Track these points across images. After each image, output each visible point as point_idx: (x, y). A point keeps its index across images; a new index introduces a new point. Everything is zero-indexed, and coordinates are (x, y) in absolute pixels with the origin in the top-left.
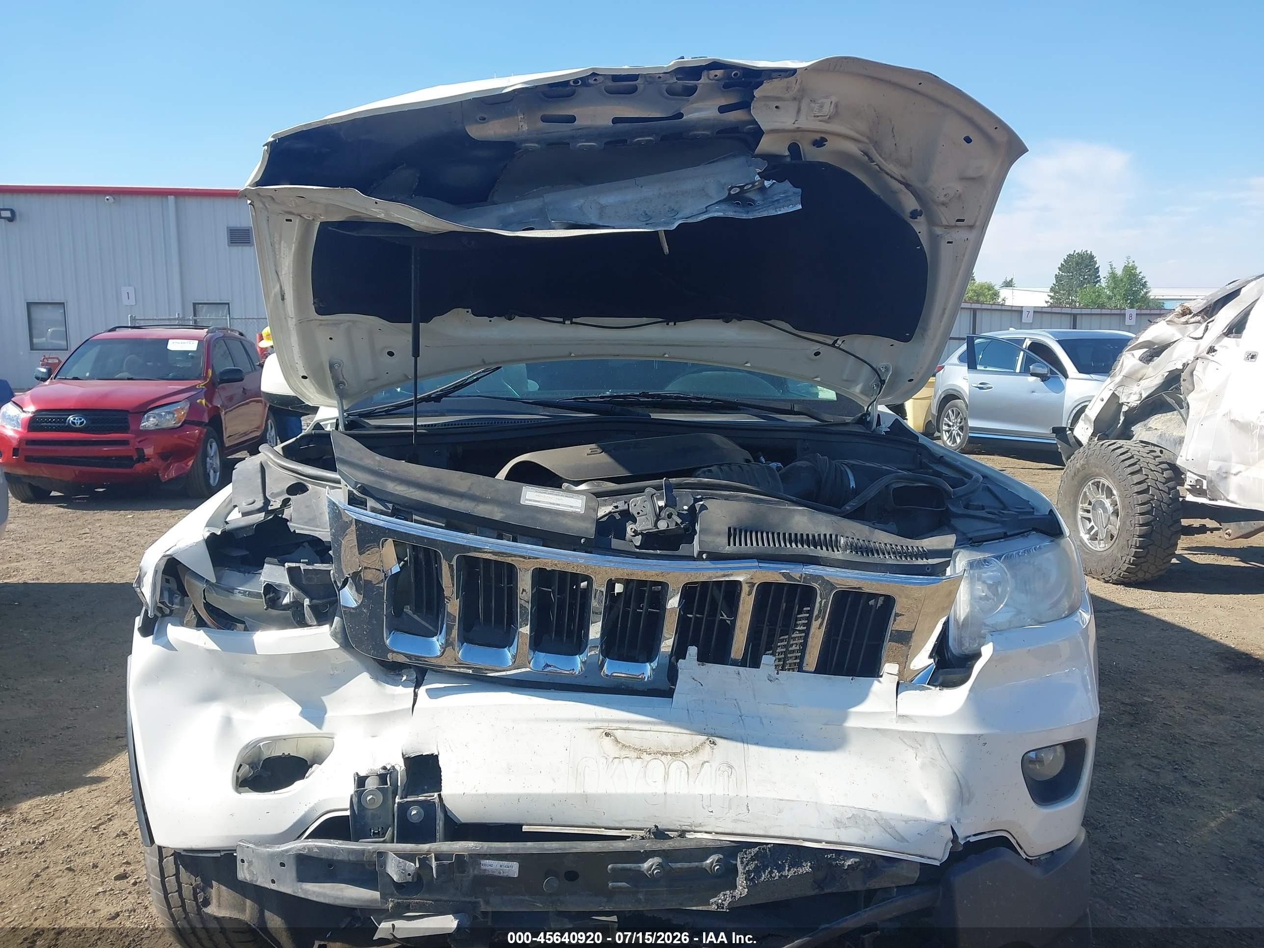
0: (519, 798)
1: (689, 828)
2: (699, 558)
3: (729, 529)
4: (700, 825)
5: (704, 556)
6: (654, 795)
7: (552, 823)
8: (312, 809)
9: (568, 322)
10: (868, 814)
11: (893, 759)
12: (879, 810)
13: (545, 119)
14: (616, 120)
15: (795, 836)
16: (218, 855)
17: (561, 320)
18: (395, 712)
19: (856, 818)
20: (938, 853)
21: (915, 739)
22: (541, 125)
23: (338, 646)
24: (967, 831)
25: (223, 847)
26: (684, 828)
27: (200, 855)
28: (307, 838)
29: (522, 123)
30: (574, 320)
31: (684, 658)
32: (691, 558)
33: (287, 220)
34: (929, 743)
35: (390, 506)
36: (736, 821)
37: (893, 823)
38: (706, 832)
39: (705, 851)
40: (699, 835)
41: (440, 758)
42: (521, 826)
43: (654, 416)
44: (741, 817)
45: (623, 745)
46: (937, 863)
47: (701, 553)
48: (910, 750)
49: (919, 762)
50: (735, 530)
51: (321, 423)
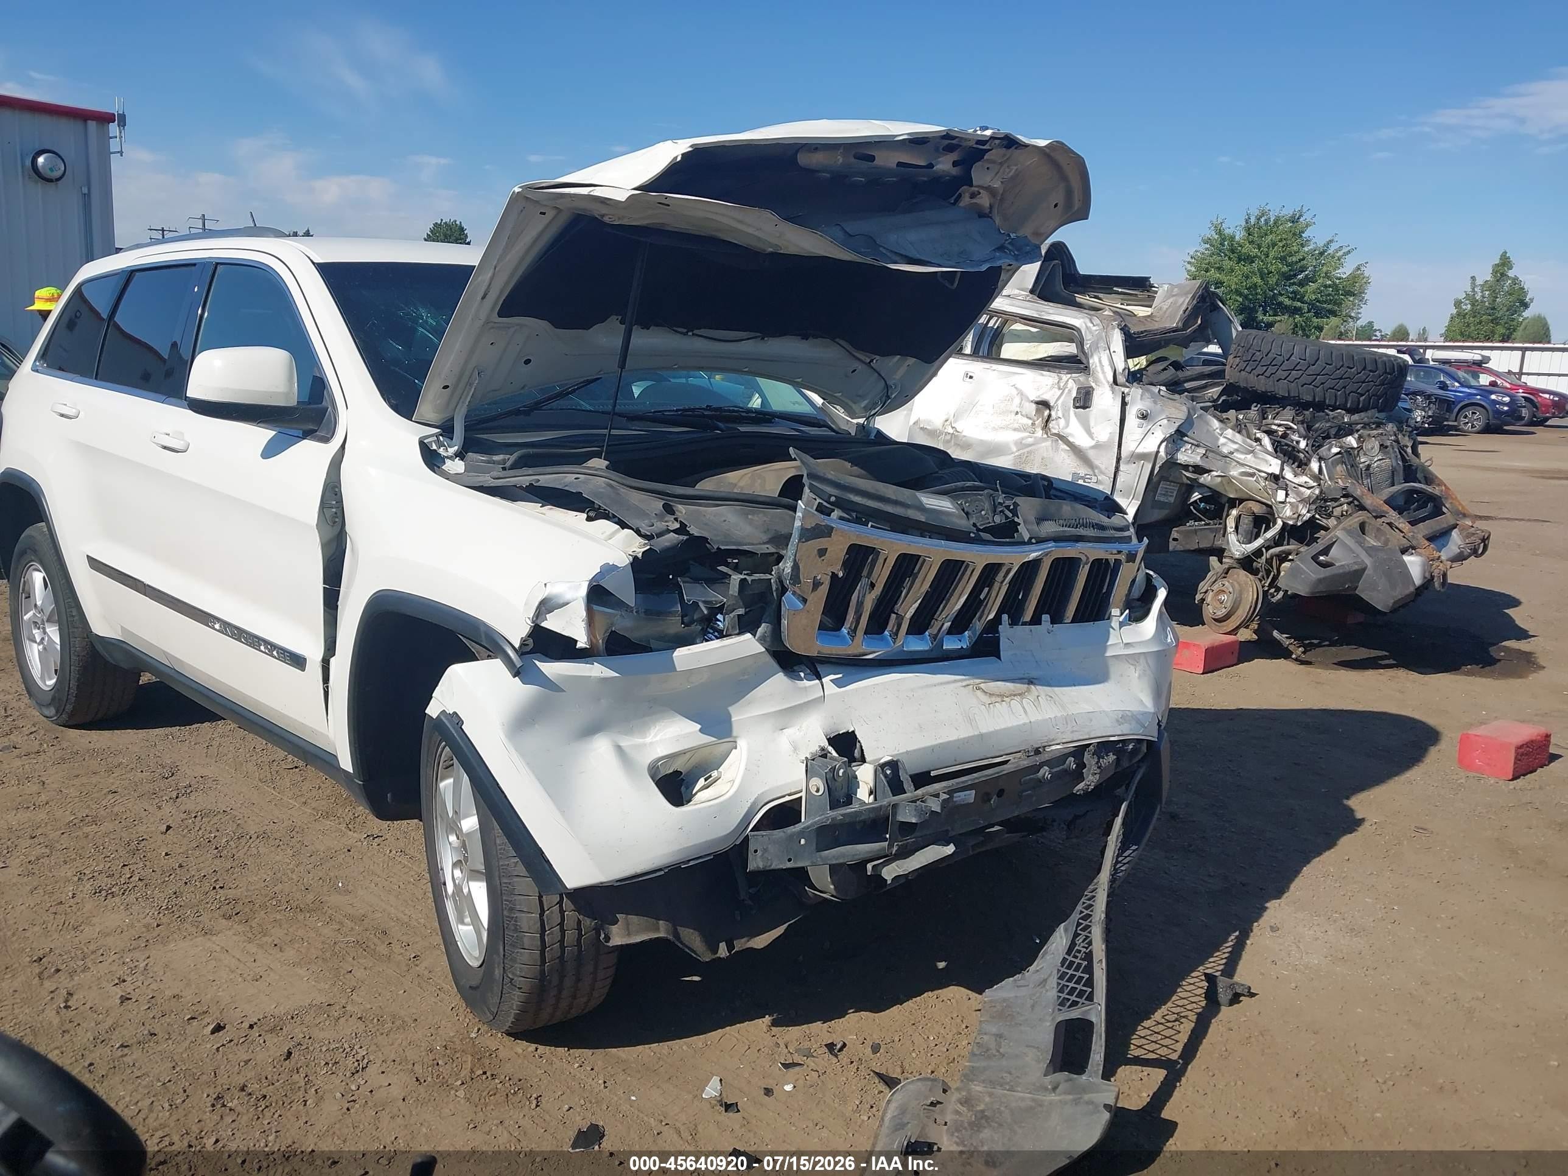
0: (932, 749)
1: (1046, 744)
2: (1029, 542)
3: (1036, 519)
4: (1053, 740)
5: (1034, 541)
6: (1024, 724)
7: (957, 763)
8: (754, 804)
9: (690, 334)
11: (1122, 675)
12: (1131, 710)
13: (856, 157)
14: (899, 164)
15: (1104, 735)
16: (662, 873)
17: (685, 330)
18: (809, 702)
19: (1124, 718)
20: (1154, 732)
21: (1133, 659)
22: (853, 160)
23: (764, 650)
25: (688, 857)
26: (1044, 744)
27: (641, 879)
28: (751, 831)
29: (839, 157)
30: (696, 332)
31: (1001, 624)
32: (1023, 543)
33: (541, 213)
34: (1142, 660)
35: (854, 515)
36: (1072, 732)
38: (1057, 744)
39: (1065, 756)
40: (1054, 748)
41: (856, 733)
42: (929, 772)
44: (1075, 729)
45: (990, 694)
46: (1155, 738)
47: (1030, 539)
48: (1131, 666)
49: (1137, 675)
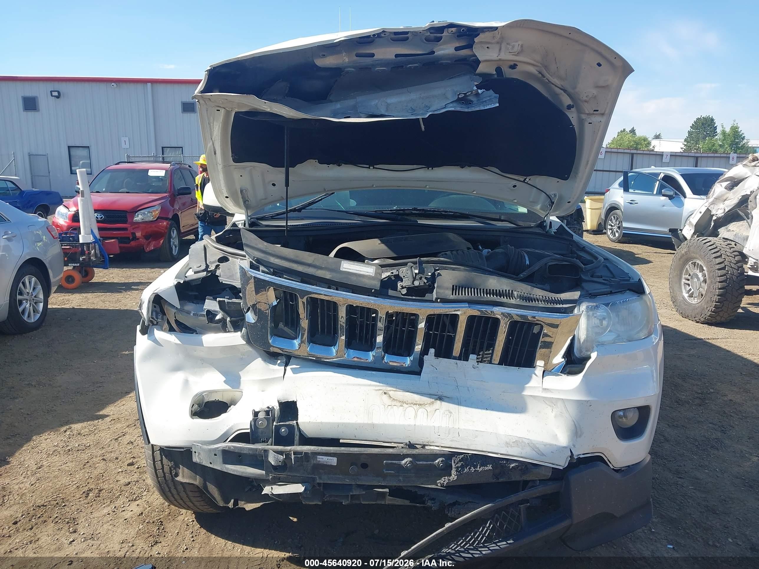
0: (338, 425)
1: (427, 444)
2: (436, 301)
3: (453, 286)
4: (433, 442)
5: (439, 300)
6: (409, 426)
7: (356, 438)
8: (231, 428)
9: (371, 168)
10: (525, 440)
11: (540, 412)
12: (530, 439)
13: (357, 55)
14: (397, 56)
15: (484, 450)
16: (182, 450)
17: (368, 166)
18: (274, 378)
19: (518, 442)
20: (562, 463)
21: (552, 402)
22: (355, 58)
23: (245, 343)
24: (580, 451)
25: (187, 446)
26: (424, 443)
27: (174, 450)
28: (229, 442)
29: (345, 58)
30: (375, 166)
31: (427, 355)
32: (431, 301)
33: (217, 110)
34: (560, 404)
35: (272, 270)
36: (452, 441)
37: (537, 446)
38: (436, 446)
39: (436, 456)
40: (432, 448)
41: (297, 403)
42: (339, 440)
43: (420, 222)
44: (454, 439)
45: (394, 399)
46: (561, 468)
47: (437, 299)
48: (549, 407)
49: (553, 414)
50: (456, 286)
51: (236, 223)
